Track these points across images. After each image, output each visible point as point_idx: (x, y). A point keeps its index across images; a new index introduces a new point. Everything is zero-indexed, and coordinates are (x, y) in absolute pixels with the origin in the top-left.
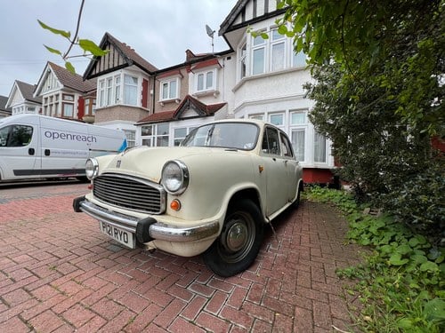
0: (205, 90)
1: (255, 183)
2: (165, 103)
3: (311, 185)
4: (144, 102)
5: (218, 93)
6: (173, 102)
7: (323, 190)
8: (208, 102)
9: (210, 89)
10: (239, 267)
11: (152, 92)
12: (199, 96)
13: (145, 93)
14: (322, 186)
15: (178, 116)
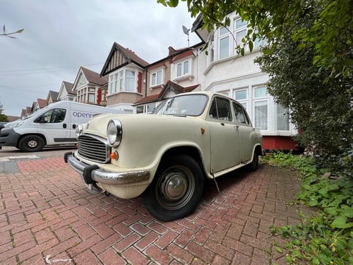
0: (183, 76)
1: (196, 142)
2: (154, 88)
3: (274, 151)
4: (139, 89)
5: (193, 77)
6: (159, 87)
7: (286, 156)
8: (185, 85)
9: (187, 75)
10: (176, 214)
11: (145, 81)
12: (179, 81)
13: (140, 82)
14: (286, 152)
15: (162, 98)
